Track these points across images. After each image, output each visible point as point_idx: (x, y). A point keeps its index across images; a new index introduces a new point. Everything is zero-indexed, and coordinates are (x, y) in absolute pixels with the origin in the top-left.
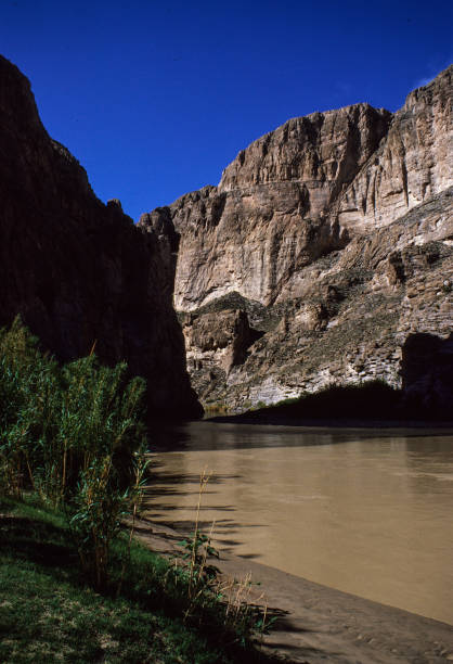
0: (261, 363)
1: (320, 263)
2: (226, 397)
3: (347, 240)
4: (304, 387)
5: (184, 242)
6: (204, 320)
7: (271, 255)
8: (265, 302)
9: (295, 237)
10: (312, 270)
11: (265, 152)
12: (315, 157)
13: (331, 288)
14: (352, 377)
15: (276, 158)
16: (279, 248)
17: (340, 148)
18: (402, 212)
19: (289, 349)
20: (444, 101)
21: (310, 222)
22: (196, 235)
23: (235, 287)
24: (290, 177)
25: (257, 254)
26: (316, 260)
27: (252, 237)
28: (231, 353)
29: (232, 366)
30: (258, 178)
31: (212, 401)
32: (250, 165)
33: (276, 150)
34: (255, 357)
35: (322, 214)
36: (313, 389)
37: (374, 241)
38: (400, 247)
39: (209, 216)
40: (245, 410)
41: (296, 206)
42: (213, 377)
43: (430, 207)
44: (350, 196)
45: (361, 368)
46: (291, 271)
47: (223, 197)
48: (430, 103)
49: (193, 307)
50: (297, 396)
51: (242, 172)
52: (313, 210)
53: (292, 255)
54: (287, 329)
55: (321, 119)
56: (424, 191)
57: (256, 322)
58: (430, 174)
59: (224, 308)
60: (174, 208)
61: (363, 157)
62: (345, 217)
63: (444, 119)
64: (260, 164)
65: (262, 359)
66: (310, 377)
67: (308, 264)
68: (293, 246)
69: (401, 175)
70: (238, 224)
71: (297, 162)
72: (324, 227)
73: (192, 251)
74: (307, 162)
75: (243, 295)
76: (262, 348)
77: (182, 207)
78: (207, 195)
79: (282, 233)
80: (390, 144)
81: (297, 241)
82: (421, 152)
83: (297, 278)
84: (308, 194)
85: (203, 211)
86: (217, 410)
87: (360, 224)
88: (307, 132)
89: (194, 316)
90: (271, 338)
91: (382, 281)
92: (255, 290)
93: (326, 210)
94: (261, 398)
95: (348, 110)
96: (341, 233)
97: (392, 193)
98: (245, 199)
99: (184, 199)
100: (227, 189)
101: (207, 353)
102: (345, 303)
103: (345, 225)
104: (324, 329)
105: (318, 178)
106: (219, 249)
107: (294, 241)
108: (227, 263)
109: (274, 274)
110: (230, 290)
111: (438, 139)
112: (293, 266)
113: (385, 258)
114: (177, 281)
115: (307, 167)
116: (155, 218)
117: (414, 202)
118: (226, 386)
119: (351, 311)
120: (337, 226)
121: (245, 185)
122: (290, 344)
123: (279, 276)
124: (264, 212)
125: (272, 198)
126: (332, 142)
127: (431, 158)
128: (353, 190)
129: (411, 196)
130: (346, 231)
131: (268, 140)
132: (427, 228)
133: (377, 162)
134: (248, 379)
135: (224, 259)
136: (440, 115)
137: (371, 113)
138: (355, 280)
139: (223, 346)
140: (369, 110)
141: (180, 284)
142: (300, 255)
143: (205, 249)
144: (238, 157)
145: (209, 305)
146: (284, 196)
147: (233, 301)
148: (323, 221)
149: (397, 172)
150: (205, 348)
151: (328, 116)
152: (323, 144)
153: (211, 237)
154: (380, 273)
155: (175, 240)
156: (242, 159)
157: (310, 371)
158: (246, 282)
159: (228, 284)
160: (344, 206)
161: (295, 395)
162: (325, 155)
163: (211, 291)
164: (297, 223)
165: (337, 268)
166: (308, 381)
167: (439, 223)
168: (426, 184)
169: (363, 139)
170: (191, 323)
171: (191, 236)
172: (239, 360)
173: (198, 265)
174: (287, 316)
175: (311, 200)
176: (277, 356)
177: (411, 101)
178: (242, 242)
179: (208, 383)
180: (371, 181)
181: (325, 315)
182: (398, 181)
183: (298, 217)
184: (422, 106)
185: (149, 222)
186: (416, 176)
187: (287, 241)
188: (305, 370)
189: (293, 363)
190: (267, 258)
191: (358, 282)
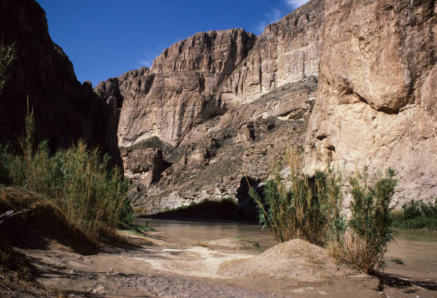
0: (169, 183)
1: (208, 123)
2: (146, 203)
3: (225, 110)
4: (193, 199)
5: (126, 103)
6: (135, 154)
7: (180, 115)
8: (174, 144)
9: (195, 105)
10: (203, 127)
11: (180, 51)
12: (210, 57)
13: (213, 140)
14: (218, 196)
15: (186, 56)
16: (184, 111)
17: (225, 54)
18: (258, 96)
19: (186, 175)
20: (284, 34)
21: (204, 97)
22: (134, 99)
23: (156, 133)
24: (194, 68)
25: (171, 114)
26: (206, 121)
27: (168, 103)
28: (151, 175)
29: (151, 183)
30: (175, 68)
31: (137, 205)
32: (171, 58)
33: (187, 51)
34: (165, 179)
35: (212, 93)
36: (197, 201)
37: (240, 113)
38: (254, 118)
39: (143, 87)
40: (158, 211)
41: (197, 86)
42: (139, 190)
43: (272, 95)
44: (229, 83)
45: (223, 191)
46: (191, 126)
47: (152, 77)
48: (277, 34)
49: (129, 145)
50: (188, 205)
51: (165, 62)
52: (207, 90)
53: (192, 117)
54: (186, 163)
55: (215, 35)
56: (271, 85)
57: (167, 157)
58: (274, 75)
59: (148, 147)
60: (121, 80)
61: (238, 61)
62: (225, 96)
63: (284, 44)
64: (177, 58)
65: (170, 180)
66: (196, 193)
67: (201, 123)
68: (193, 111)
69: (258, 75)
70: (161, 94)
71: (199, 59)
72: (212, 101)
73: (130, 109)
74: (205, 60)
75: (161, 139)
76: (170, 173)
77: (126, 79)
78: (142, 74)
79: (186, 102)
80: (253, 55)
81: (196, 108)
82: (270, 62)
83: (194, 131)
84: (204, 80)
85: (140, 84)
86: (140, 211)
87: (233, 101)
88: (207, 42)
89: (130, 150)
90: (176, 167)
91: (242, 138)
92: (168, 136)
93: (214, 91)
94: (168, 205)
95: (231, 32)
96: (222, 105)
97: (253, 84)
98: (166, 79)
99: (128, 74)
100: (156, 72)
101: (135, 175)
102: (220, 149)
103: (225, 101)
104: (207, 164)
105: (211, 71)
106: (148, 109)
107: (194, 108)
108: (152, 118)
109: (180, 127)
110: (153, 135)
111: (280, 56)
112: (192, 123)
113: (245, 124)
114: (119, 127)
115: (205, 63)
116: (108, 85)
117: (265, 91)
118: (146, 196)
119: (223, 155)
120: (220, 101)
121: (167, 70)
122: (187, 172)
123: (184, 129)
124: (177, 89)
125: (182, 81)
126: (220, 49)
127: (276, 66)
128: (231, 80)
129: (263, 87)
130: (225, 104)
131: (183, 44)
132: (270, 108)
133: (245, 65)
134: (160, 192)
135: (150, 115)
136: (282, 42)
137: (244, 34)
138: (228, 136)
139: (146, 171)
140: (243, 33)
141: (122, 129)
142: (197, 117)
143: (139, 108)
144: (163, 52)
145: (139, 144)
146: (189, 80)
147: (154, 143)
148: (212, 97)
149: (256, 72)
150: (135, 172)
151: (219, 33)
152: (215, 50)
153: (144, 101)
154: (242, 133)
155: (120, 100)
156: (166, 53)
157: (197, 190)
158: (163, 131)
159: (151, 131)
160: (225, 89)
161: (187, 204)
162: (216, 57)
163: (141, 135)
164: (197, 97)
165: (218, 127)
166: (195, 196)
167: (276, 106)
168: (272, 81)
169: (239, 50)
170: (127, 155)
171: (131, 99)
172: (155, 180)
173: (134, 118)
174: (186, 155)
175: (206, 83)
176: (179, 179)
177: (268, 31)
178: (162, 106)
179: (136, 194)
180: (242, 76)
181: (208, 156)
182: (257, 78)
183: (197, 93)
184: (272, 36)
185: (104, 87)
186: (267, 76)
187: (190, 108)
188: (194, 189)
189: (187, 184)
190: (177, 117)
191: (229, 137)
